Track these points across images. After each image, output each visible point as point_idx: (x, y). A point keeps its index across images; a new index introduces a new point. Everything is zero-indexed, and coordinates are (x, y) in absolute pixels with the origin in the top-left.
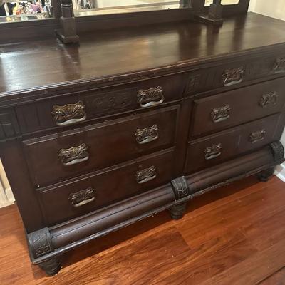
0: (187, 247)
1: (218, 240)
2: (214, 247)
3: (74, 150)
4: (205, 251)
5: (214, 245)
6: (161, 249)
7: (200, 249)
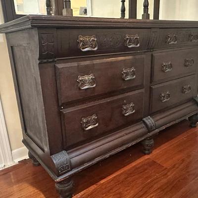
0: (164, 168)
1: (183, 160)
2: (182, 165)
3: (86, 78)
4: (178, 167)
5: (181, 163)
6: (146, 172)
7: (174, 167)
